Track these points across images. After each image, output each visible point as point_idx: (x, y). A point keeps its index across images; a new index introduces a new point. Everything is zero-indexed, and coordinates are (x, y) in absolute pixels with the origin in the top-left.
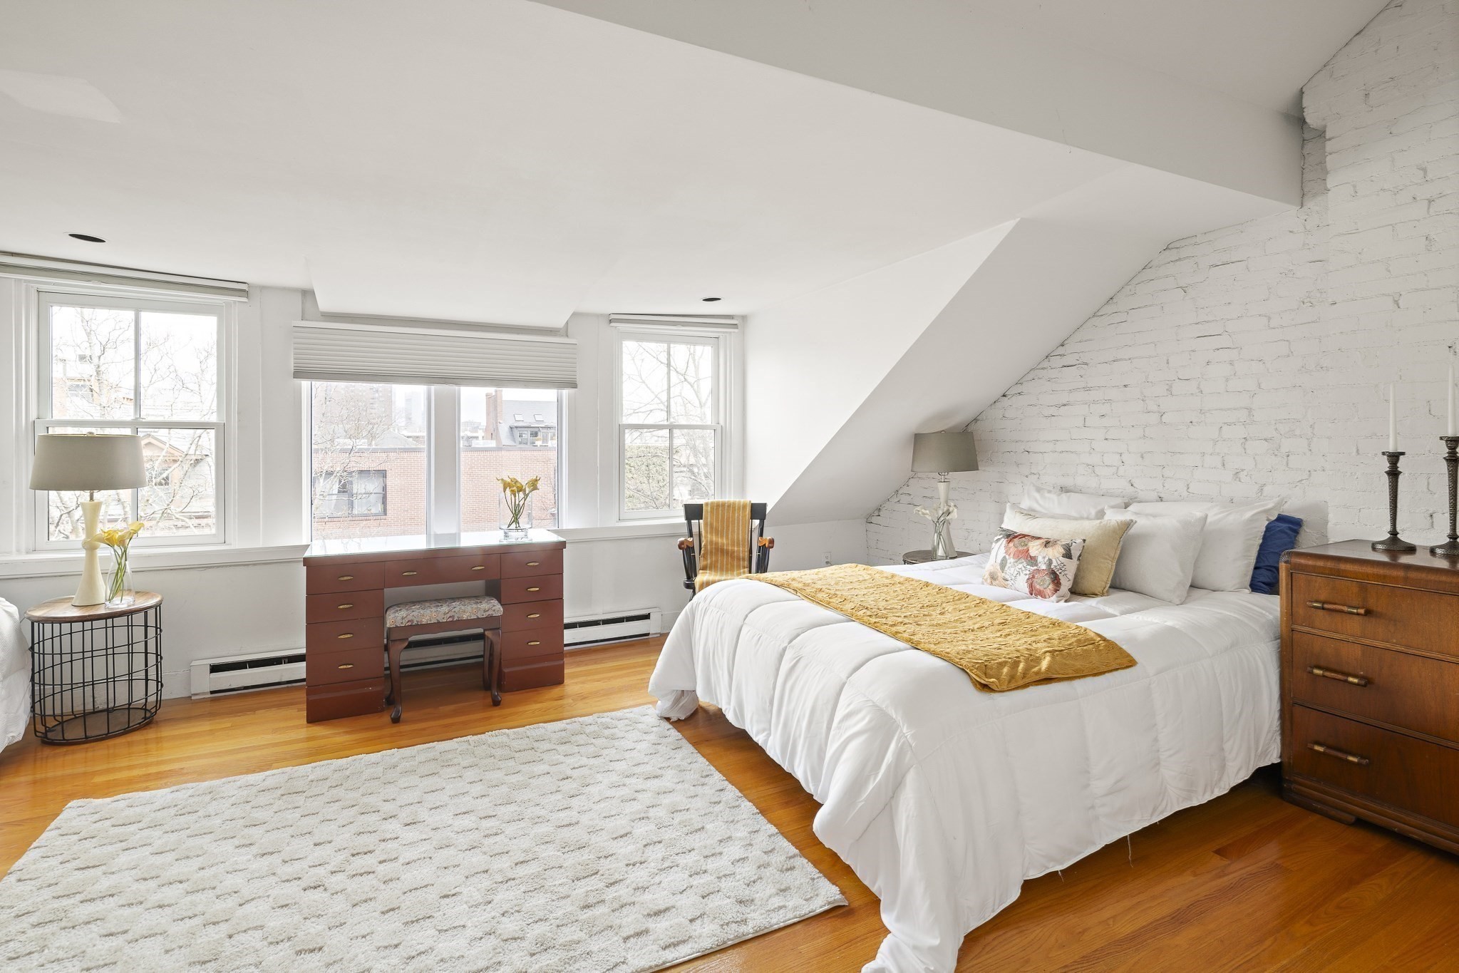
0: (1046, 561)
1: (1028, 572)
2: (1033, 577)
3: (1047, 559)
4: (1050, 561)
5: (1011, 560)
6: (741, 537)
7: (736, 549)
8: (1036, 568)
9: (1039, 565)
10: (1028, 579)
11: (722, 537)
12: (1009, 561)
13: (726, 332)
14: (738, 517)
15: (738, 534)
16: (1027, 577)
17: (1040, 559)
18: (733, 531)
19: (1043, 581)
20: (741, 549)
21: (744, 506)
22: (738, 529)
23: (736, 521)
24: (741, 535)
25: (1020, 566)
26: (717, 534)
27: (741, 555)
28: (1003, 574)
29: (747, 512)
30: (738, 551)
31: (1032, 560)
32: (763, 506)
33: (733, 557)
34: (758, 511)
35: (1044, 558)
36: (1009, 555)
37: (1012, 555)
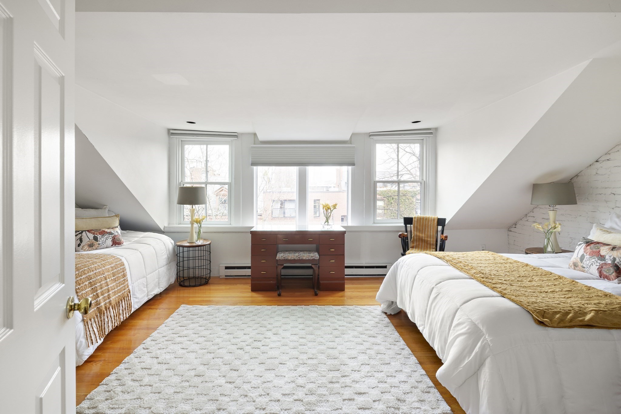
0: (611, 258)
1: (599, 264)
2: (602, 267)
3: (612, 257)
4: (614, 259)
5: (587, 256)
6: (432, 234)
7: (429, 239)
8: (604, 262)
9: (607, 261)
10: (598, 268)
11: (422, 233)
12: (586, 257)
13: (427, 137)
14: (431, 224)
15: (430, 232)
16: (598, 267)
17: (607, 257)
18: (428, 231)
19: (609, 270)
20: (432, 240)
21: (434, 220)
22: (430, 230)
23: (429, 226)
24: (432, 233)
25: (593, 260)
26: (420, 232)
27: (432, 243)
28: (582, 264)
29: (435, 222)
30: (430, 241)
31: (602, 258)
32: (444, 220)
33: (427, 244)
34: (441, 222)
35: (610, 257)
36: (586, 254)
37: (588, 254)
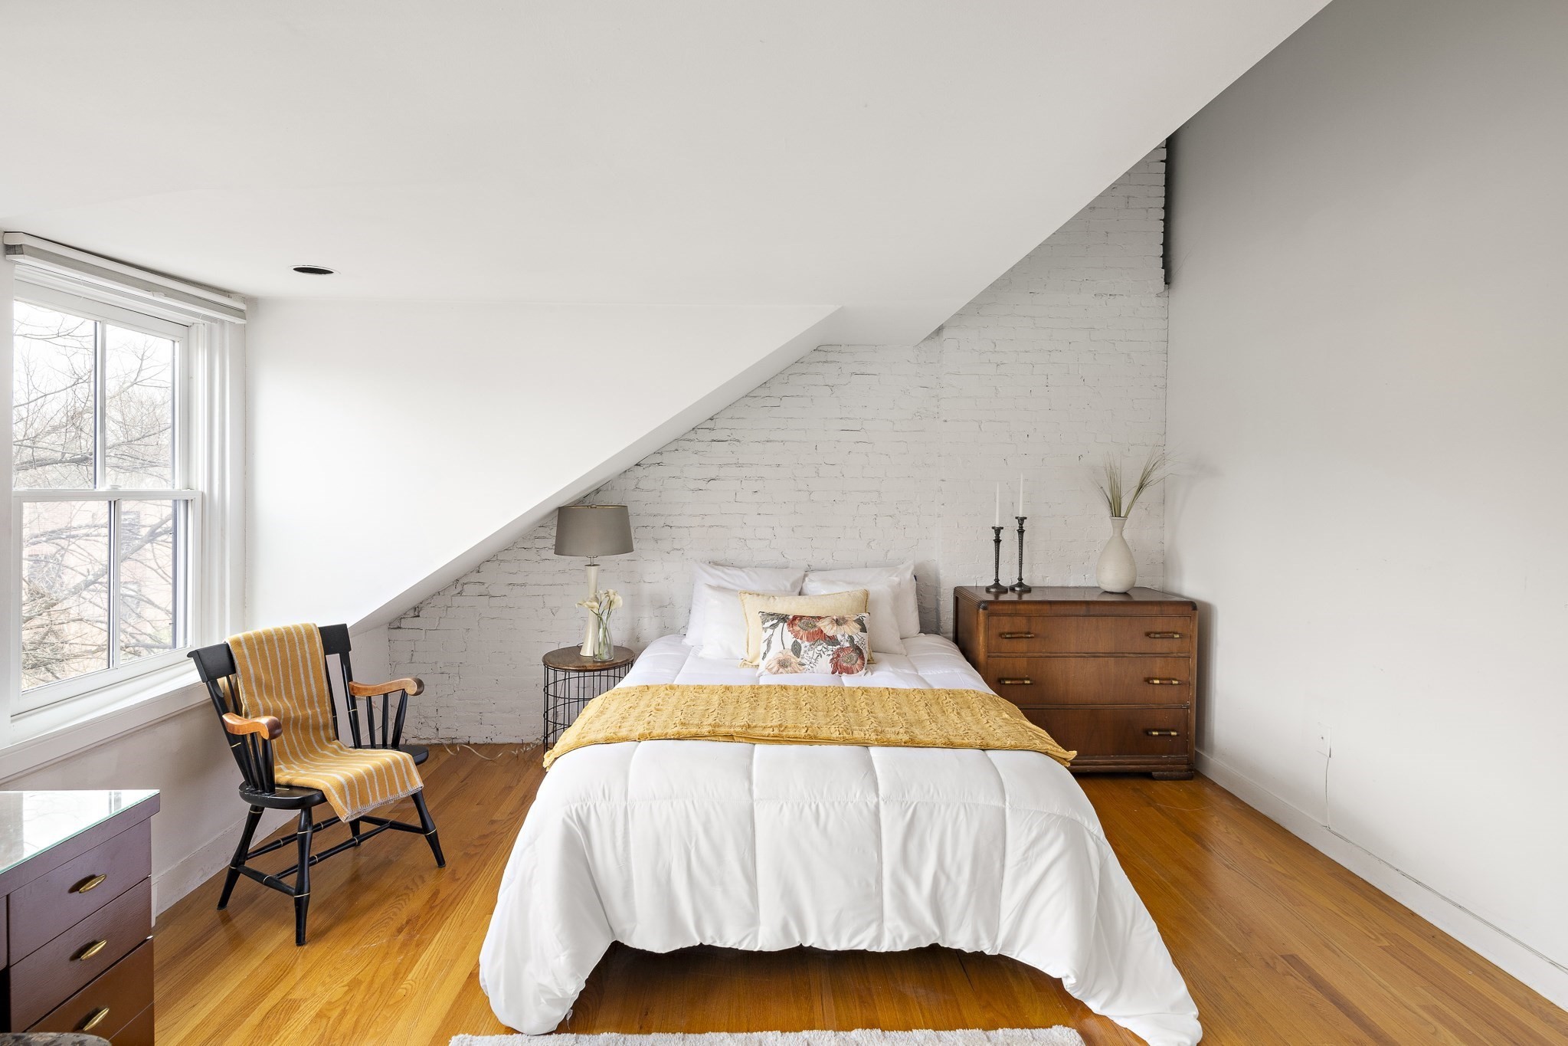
0: (846, 638)
1: (831, 653)
2: (838, 659)
3: (847, 636)
4: (851, 639)
5: (805, 645)
6: (314, 690)
7: (309, 712)
8: (839, 646)
9: (842, 643)
10: (833, 659)
11: (279, 696)
12: (803, 646)
14: (304, 657)
15: (308, 685)
16: (830, 657)
17: (839, 638)
18: (298, 683)
19: (850, 657)
20: (319, 710)
21: (310, 635)
22: (307, 677)
23: (300, 664)
24: (314, 686)
25: (820, 648)
26: (270, 694)
27: (321, 720)
28: (799, 660)
29: (318, 645)
30: (315, 715)
31: (832, 640)
32: (342, 629)
33: (305, 728)
34: (336, 639)
35: (843, 635)
36: (801, 639)
37: (805, 639)
